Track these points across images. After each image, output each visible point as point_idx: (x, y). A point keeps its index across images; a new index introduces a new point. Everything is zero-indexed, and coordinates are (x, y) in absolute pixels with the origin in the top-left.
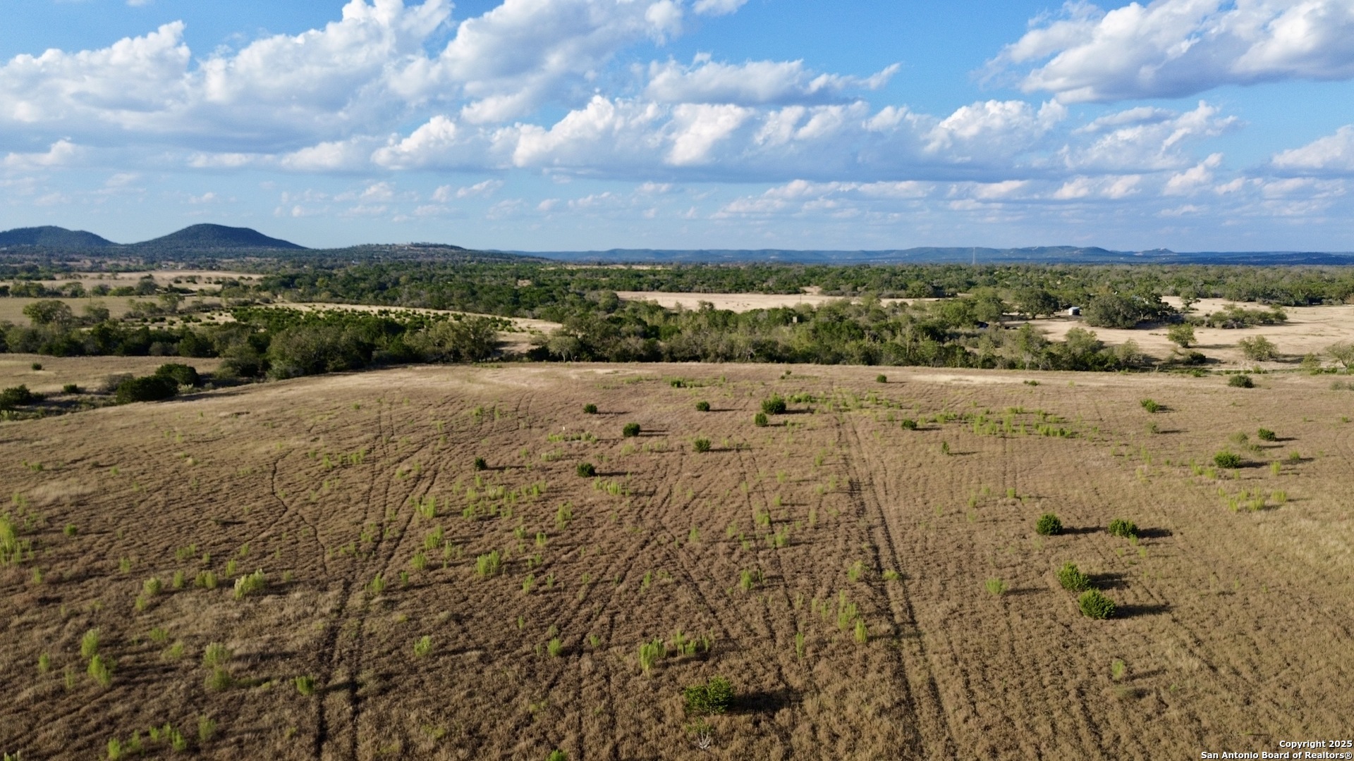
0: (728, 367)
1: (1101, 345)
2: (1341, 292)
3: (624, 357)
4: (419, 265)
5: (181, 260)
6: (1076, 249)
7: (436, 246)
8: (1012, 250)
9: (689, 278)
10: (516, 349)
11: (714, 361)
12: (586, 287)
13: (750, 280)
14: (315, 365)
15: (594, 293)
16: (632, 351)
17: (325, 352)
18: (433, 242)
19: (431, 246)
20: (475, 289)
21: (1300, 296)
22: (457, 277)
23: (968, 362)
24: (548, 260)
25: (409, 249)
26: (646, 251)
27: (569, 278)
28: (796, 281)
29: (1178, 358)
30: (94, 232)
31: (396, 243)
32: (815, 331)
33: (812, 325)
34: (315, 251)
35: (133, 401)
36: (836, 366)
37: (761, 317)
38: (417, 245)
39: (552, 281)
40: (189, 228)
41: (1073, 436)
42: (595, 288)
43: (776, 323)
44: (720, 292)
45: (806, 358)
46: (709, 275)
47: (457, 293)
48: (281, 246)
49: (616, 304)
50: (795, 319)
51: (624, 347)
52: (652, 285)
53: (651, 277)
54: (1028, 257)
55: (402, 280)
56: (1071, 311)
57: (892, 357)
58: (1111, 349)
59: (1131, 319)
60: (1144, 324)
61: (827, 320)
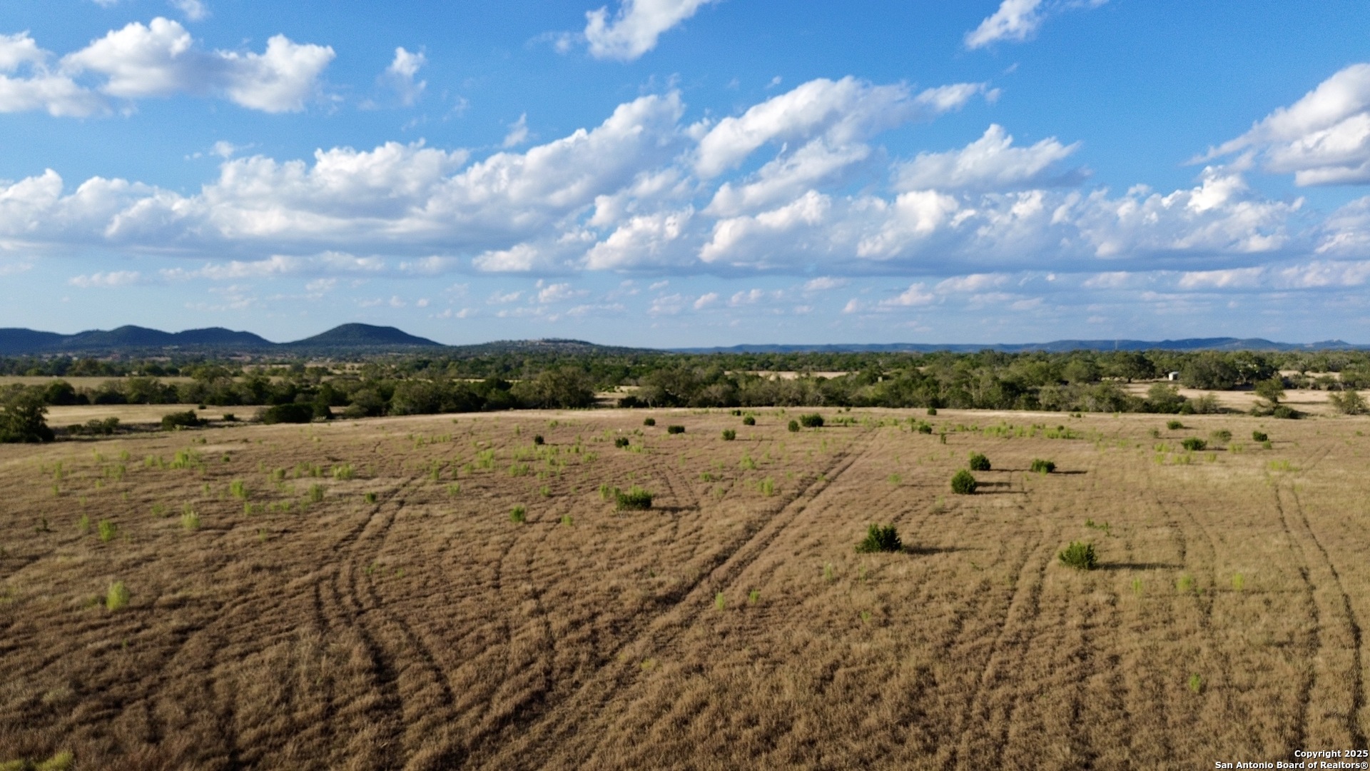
0: (796, 408)
3: (705, 404)
6: (1237, 340)
7: (566, 341)
10: (610, 402)
17: (440, 397)
18: (563, 337)
19: (561, 341)
25: (537, 344)
26: (772, 346)
29: (1261, 409)
31: (529, 339)
34: (452, 347)
35: (277, 422)
37: (849, 379)
38: (548, 341)
40: (339, 328)
41: (1074, 438)
43: (862, 384)
44: (825, 370)
48: (421, 343)
50: (880, 379)
52: (763, 366)
55: (526, 363)
56: (1171, 377)
57: (959, 402)
58: (1190, 402)
59: (1228, 380)
60: (1246, 387)
61: (909, 377)
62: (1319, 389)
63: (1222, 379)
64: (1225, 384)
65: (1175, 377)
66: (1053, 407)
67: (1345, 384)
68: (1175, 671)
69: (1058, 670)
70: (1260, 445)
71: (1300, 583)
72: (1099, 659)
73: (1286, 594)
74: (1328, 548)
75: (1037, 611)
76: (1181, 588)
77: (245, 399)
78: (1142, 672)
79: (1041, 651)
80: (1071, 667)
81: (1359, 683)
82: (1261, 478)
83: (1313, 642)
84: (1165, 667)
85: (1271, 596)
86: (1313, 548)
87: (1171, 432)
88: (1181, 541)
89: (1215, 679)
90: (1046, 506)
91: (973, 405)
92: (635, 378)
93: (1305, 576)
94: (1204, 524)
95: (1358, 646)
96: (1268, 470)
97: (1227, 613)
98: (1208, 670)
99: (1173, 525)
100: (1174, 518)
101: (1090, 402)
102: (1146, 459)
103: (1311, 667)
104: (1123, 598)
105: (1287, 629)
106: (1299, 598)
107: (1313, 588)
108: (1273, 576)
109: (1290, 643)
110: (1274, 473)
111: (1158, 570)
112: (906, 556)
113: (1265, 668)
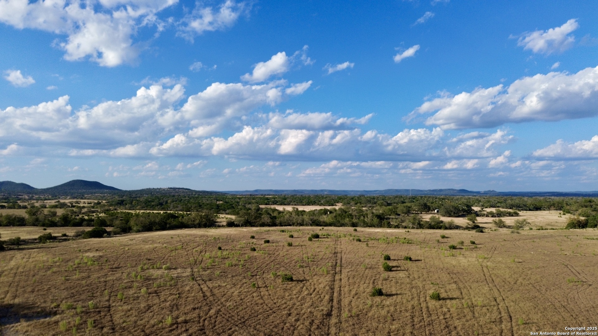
0: (301, 228)
1: (442, 222)
2: (548, 206)
3: (263, 225)
4: (174, 196)
5: (67, 195)
6: (455, 190)
7: (179, 189)
8: (429, 190)
9: (288, 200)
10: (221, 224)
11: (297, 226)
12: (246, 203)
13: (314, 200)
14: (149, 228)
15: (250, 205)
16: (266, 223)
18: (178, 187)
20: (201, 204)
21: (531, 207)
22: (191, 200)
23: (389, 226)
24: (228, 194)
25: (167, 190)
26: (271, 190)
27: (238, 200)
28: (333, 201)
29: (470, 226)
31: (162, 187)
32: (335, 217)
33: (334, 214)
34: (126, 191)
35: (90, 238)
36: (341, 227)
37: (316, 212)
39: (232, 201)
40: (70, 182)
41: (411, 243)
42: (250, 203)
43: (321, 214)
44: (301, 205)
45: (330, 225)
46: (297, 199)
47: (193, 206)
48: (110, 189)
49: (258, 209)
50: (328, 213)
51: (263, 221)
52: (274, 203)
53: (273, 200)
54: (435, 193)
55: (169, 201)
56: (436, 211)
57: (362, 224)
58: (445, 223)
59: (457, 213)
61: (340, 212)
62: (489, 217)
63: (454, 213)
64: (456, 215)
65: (438, 211)
66: (397, 227)
67: (497, 214)
68: (471, 330)
69: (444, 331)
70: (473, 246)
71: (494, 303)
72: (452, 328)
73: (492, 307)
74: (500, 290)
75: (431, 314)
76: (465, 306)
77: (59, 224)
78: (463, 331)
79: (437, 326)
80: (446, 330)
81: (512, 331)
82: (477, 262)
83: (501, 322)
84: (468, 329)
85: (488, 307)
86: (497, 290)
87: (442, 239)
88: (459, 289)
89: (480, 332)
90: (416, 276)
91: (367, 226)
93: (496, 300)
94: (464, 282)
95: (511, 322)
96: (478, 258)
97: (478, 313)
98: (478, 330)
99: (455, 282)
100: (455, 280)
101: (410, 224)
102: (438, 254)
103: (501, 327)
104: (451, 309)
105: (494, 317)
106: (495, 308)
107: (499, 304)
108: (487, 301)
109: (496, 321)
110: (480, 260)
111: (457, 300)
112: (386, 297)
113: (491, 329)
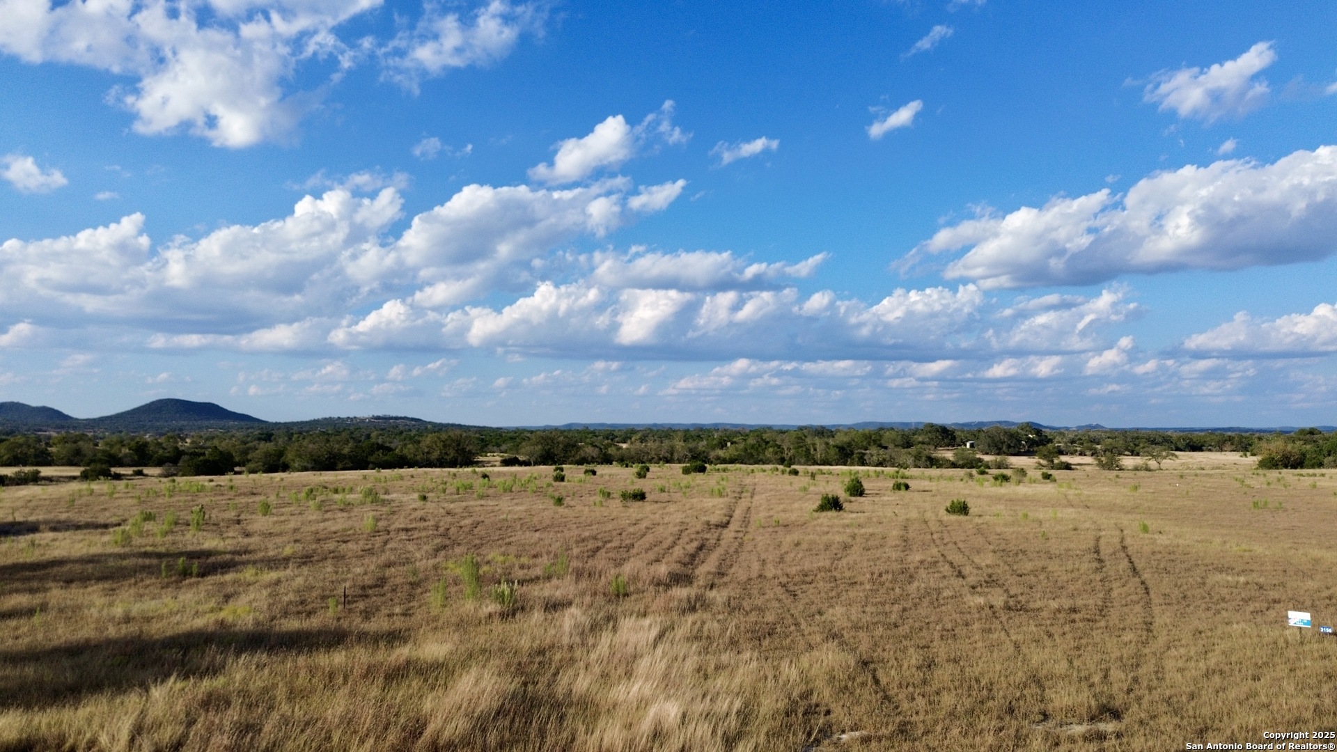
1: (980, 460)
2: (1219, 442)
6: (1013, 424)
7: (397, 418)
8: (954, 424)
10: (489, 463)
18: (394, 414)
19: (392, 418)
21: (1181, 444)
23: (862, 463)
25: (370, 421)
26: (601, 425)
30: (56, 408)
31: (358, 416)
32: (744, 448)
33: (741, 446)
38: (378, 418)
40: (153, 403)
43: (713, 446)
48: (242, 420)
50: (729, 443)
56: (968, 445)
57: (805, 461)
58: (986, 462)
59: (1014, 447)
60: (1029, 453)
61: (755, 442)
62: (1085, 455)
63: (1009, 447)
64: (1012, 450)
65: (972, 445)
66: (880, 464)
67: (1105, 452)
70: (1047, 481)
77: (126, 460)
82: (1053, 491)
91: (815, 463)
92: (498, 445)
96: (1057, 488)
101: (910, 461)
102: (970, 485)
110: (1062, 490)
